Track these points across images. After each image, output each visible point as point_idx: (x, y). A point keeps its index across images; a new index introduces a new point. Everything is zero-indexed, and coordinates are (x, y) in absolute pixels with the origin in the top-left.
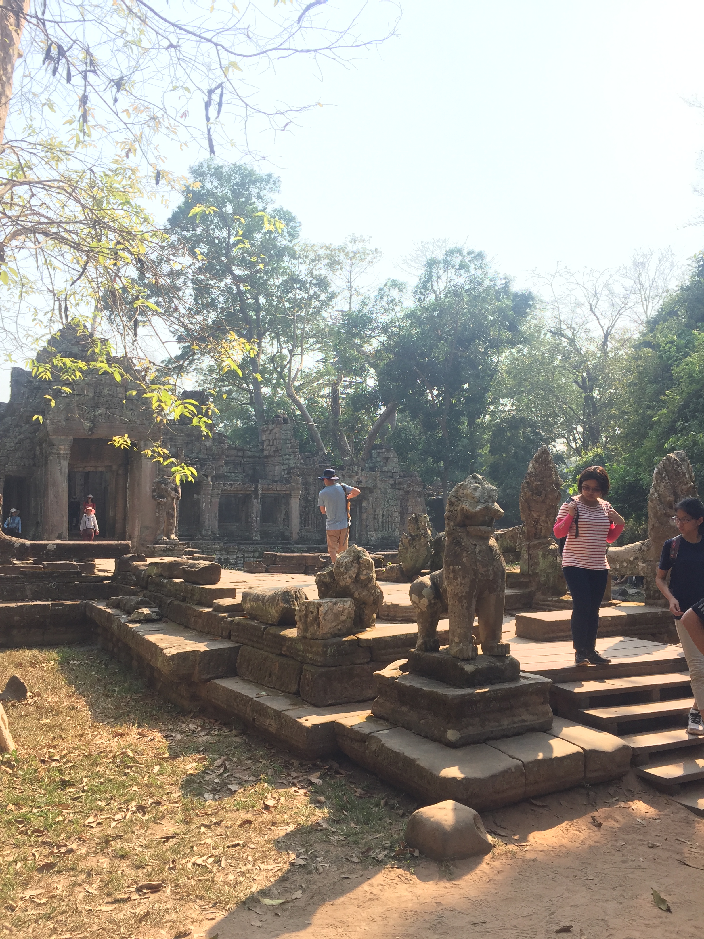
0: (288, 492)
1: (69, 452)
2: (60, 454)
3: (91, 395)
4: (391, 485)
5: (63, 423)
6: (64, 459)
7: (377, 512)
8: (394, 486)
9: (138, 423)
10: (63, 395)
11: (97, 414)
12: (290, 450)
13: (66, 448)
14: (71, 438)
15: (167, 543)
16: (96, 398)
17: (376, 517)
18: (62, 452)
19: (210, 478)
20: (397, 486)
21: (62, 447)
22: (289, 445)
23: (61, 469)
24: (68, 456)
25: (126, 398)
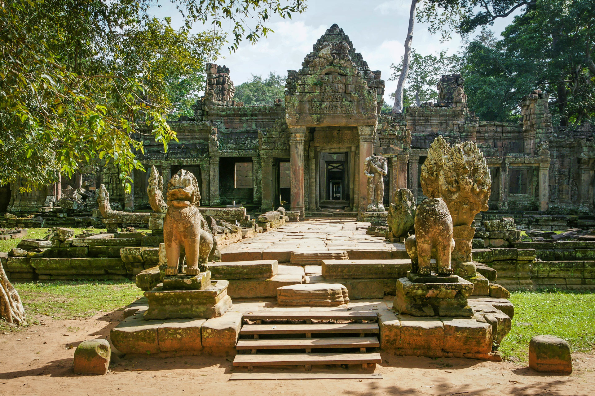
0: (537, 165)
1: (303, 139)
2: (296, 140)
5: (298, 115)
6: (300, 144)
9: (356, 112)
11: (323, 107)
12: (544, 124)
13: (301, 135)
14: (305, 127)
16: (322, 94)
18: (298, 139)
21: (298, 135)
22: (543, 119)
23: (297, 152)
25: (345, 92)
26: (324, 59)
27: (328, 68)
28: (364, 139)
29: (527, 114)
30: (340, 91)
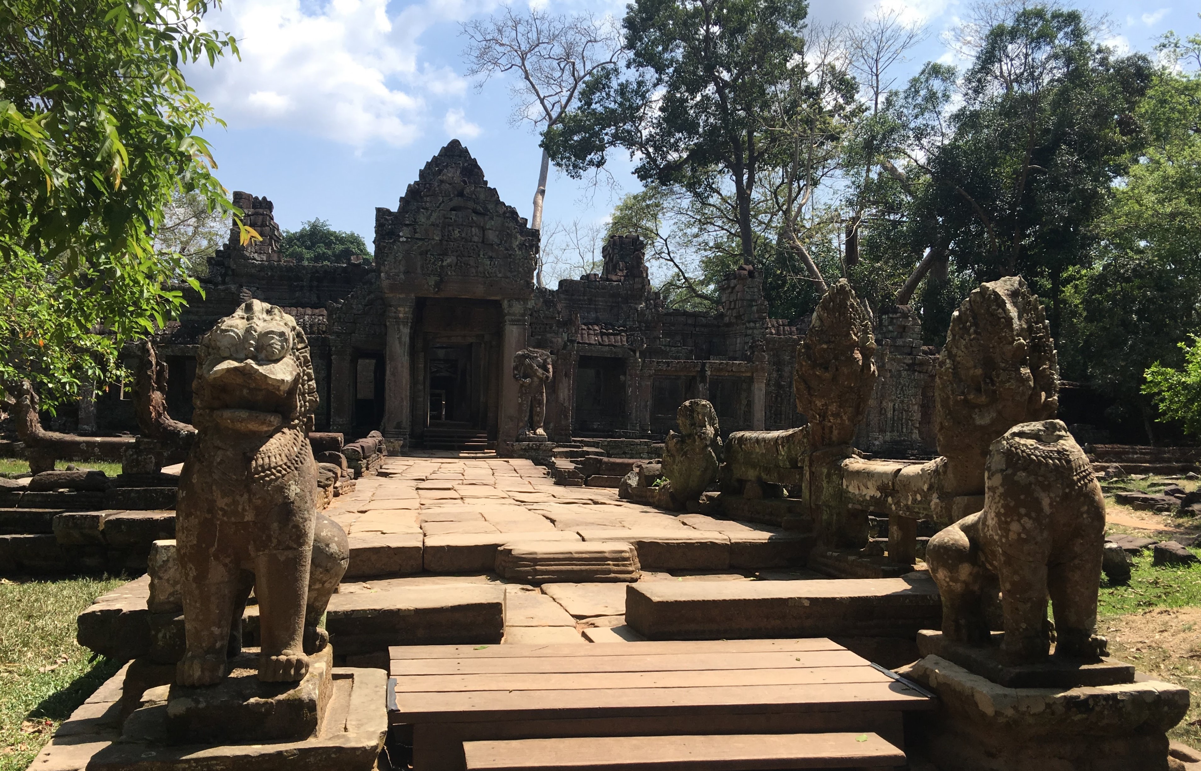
0: (749, 374)
1: (410, 316)
2: (398, 318)
3: (437, 238)
4: (907, 365)
5: (402, 276)
6: (404, 325)
7: (884, 404)
8: (911, 367)
9: (500, 275)
10: (401, 240)
11: (445, 264)
12: (756, 316)
13: (407, 310)
14: (413, 296)
15: (530, 439)
16: (445, 243)
17: (882, 411)
18: (401, 315)
19: (638, 354)
20: (916, 368)
21: (401, 309)
22: (755, 308)
23: (400, 338)
24: (410, 320)
25: (483, 242)
26: (450, 184)
27: (457, 201)
28: (512, 321)
29: (731, 299)
30: (476, 239)
